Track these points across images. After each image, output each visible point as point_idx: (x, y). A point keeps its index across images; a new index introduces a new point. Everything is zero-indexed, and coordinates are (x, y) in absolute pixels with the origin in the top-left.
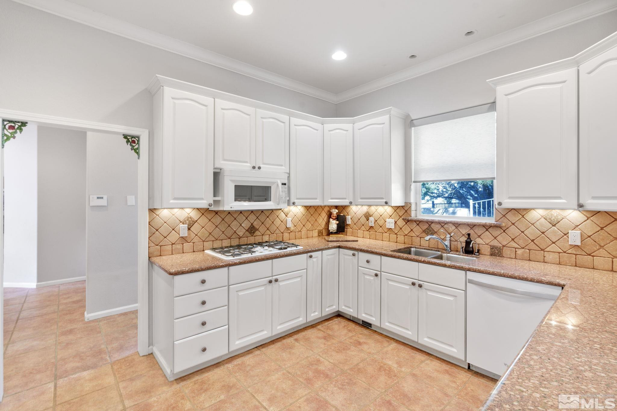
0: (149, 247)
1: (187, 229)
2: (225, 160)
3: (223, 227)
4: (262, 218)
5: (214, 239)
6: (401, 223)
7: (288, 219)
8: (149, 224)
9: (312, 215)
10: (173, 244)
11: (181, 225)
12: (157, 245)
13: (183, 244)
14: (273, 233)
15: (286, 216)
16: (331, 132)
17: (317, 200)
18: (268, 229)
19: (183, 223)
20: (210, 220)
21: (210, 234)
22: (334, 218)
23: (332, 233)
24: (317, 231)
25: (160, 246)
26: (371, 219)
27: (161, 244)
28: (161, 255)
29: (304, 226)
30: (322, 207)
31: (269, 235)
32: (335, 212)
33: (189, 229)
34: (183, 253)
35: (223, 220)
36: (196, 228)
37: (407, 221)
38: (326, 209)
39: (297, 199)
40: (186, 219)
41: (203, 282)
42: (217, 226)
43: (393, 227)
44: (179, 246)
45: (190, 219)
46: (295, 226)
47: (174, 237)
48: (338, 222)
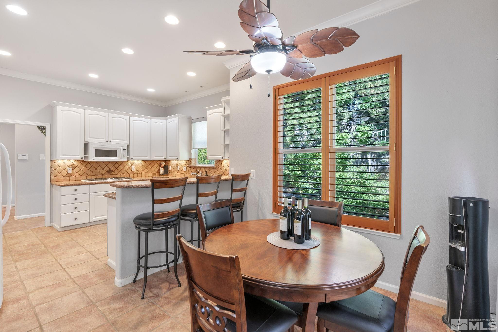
0: (51, 177)
1: (72, 170)
2: (90, 138)
3: (92, 169)
4: (116, 166)
5: (87, 175)
6: (188, 168)
7: (132, 167)
8: (51, 167)
9: (148, 165)
10: (63, 177)
11: (68, 168)
12: (55, 177)
13: (69, 177)
14: (123, 173)
15: (132, 165)
16: (155, 124)
17: (148, 157)
18: (120, 171)
19: (69, 167)
20: (85, 166)
21: (85, 172)
22: (162, 167)
23: (161, 175)
24: (152, 173)
25: (57, 177)
26: (178, 167)
27: (57, 176)
28: (57, 181)
29: (143, 170)
30: (156, 161)
31: (121, 174)
32: (163, 164)
33: (73, 170)
34: (69, 181)
35: (92, 166)
36: (76, 170)
37: (191, 167)
38: (158, 162)
39: (134, 156)
40: (71, 165)
41: (76, 190)
42: (89, 169)
43: (186, 171)
44: (67, 178)
45: (73, 165)
46: (137, 171)
47: (64, 173)
48: (164, 169)
